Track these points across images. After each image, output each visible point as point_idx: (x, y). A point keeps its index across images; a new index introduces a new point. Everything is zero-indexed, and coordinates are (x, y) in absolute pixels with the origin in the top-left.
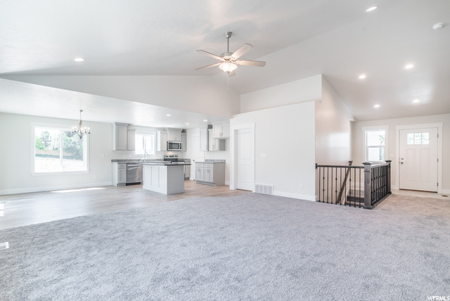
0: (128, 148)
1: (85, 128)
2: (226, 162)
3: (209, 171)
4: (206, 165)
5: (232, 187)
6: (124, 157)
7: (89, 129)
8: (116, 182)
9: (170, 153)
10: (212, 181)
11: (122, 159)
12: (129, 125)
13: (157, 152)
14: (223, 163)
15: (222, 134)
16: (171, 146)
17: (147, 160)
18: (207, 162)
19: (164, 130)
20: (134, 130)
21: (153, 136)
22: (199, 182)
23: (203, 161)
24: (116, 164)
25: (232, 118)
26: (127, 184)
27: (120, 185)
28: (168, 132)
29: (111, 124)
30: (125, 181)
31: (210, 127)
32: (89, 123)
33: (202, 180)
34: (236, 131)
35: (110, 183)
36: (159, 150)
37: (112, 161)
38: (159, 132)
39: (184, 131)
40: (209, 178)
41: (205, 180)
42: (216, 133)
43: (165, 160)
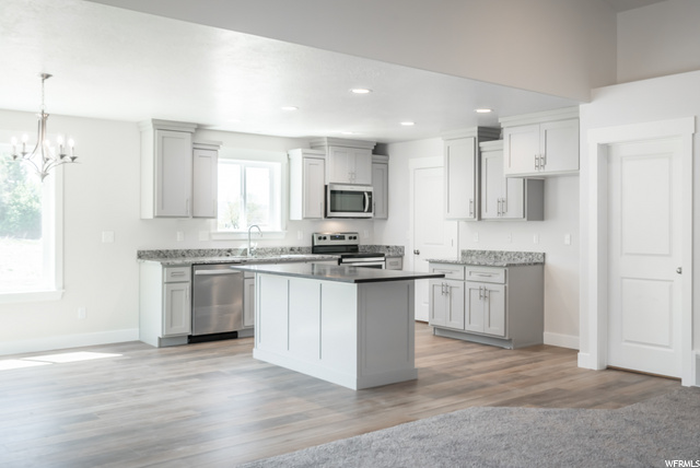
0: (196, 210)
1: (60, 140)
2: (549, 260)
3: (486, 295)
4: (474, 274)
5: (588, 360)
6: (180, 243)
7: (71, 143)
8: (155, 330)
9: (333, 227)
10: (497, 329)
11: (171, 246)
12: (199, 128)
13: (289, 224)
14: (538, 264)
15: (542, 161)
16: (335, 200)
17: (257, 252)
18: (469, 259)
19: (312, 144)
20: (214, 148)
21: (278, 167)
22: (443, 333)
23: (454, 256)
24: (155, 269)
25: (589, 100)
26: (193, 340)
27: (168, 342)
28: (329, 153)
29: (138, 126)
30: (184, 328)
31: (489, 133)
32: (72, 121)
33: (456, 324)
34: (606, 151)
35: (131, 334)
36: (297, 214)
37: (141, 255)
38: (297, 154)
39: (380, 149)
40: (489, 318)
41: (469, 328)
42: (518, 156)
43: (315, 250)
